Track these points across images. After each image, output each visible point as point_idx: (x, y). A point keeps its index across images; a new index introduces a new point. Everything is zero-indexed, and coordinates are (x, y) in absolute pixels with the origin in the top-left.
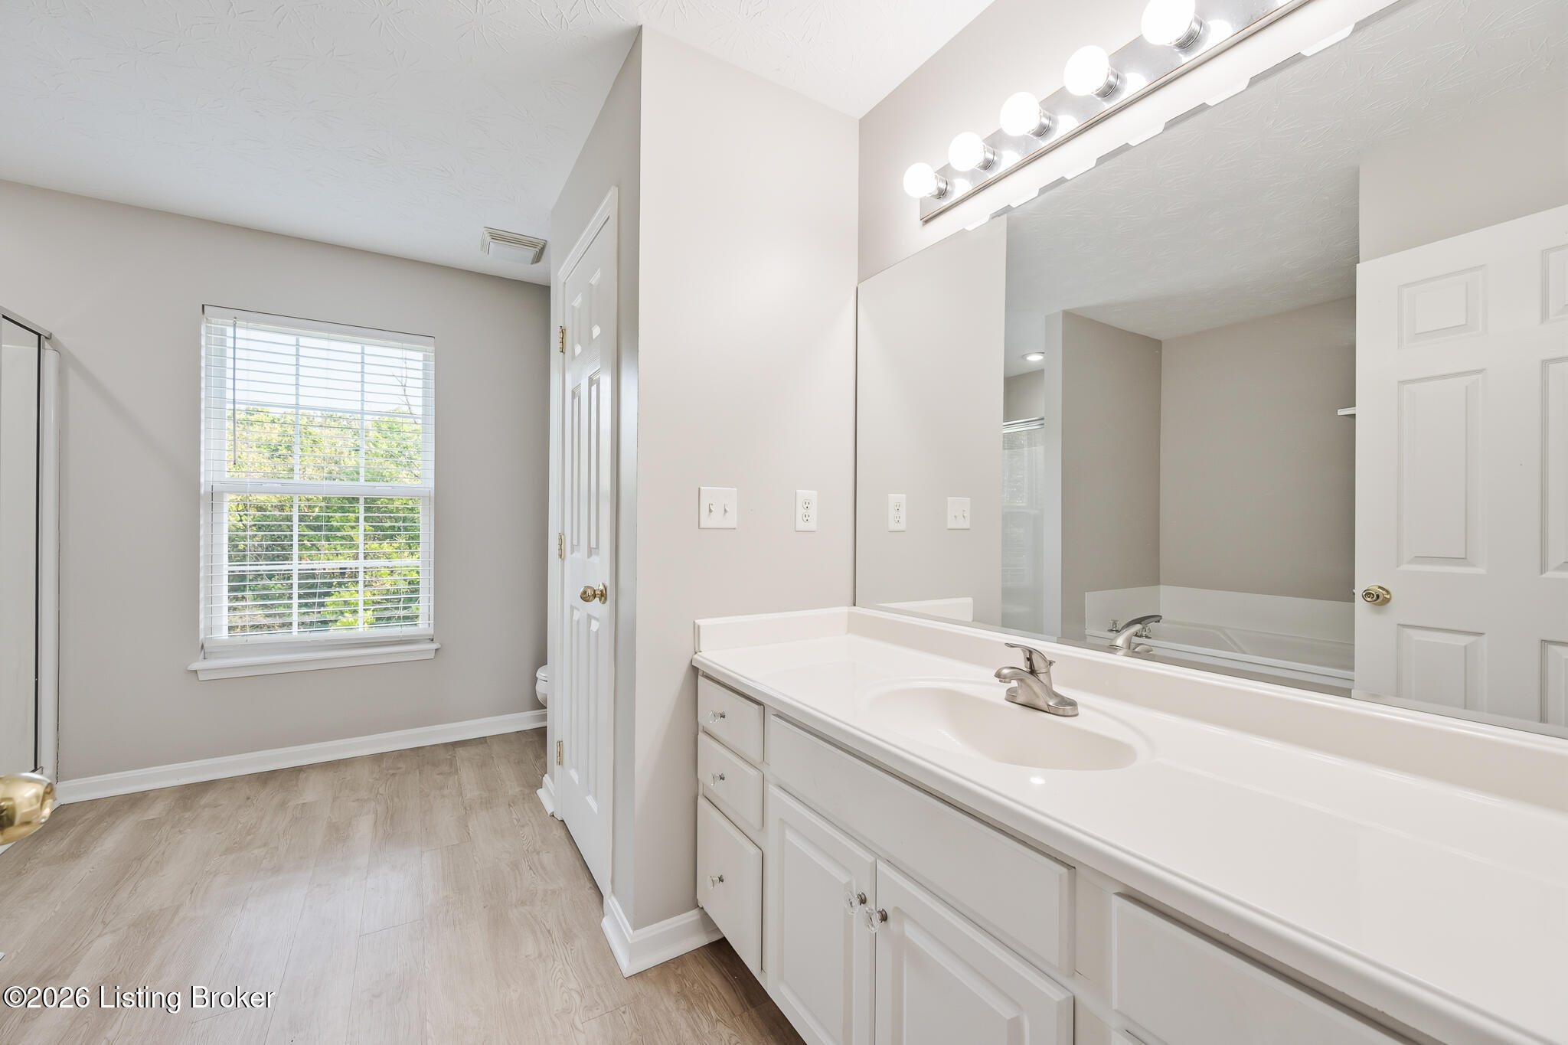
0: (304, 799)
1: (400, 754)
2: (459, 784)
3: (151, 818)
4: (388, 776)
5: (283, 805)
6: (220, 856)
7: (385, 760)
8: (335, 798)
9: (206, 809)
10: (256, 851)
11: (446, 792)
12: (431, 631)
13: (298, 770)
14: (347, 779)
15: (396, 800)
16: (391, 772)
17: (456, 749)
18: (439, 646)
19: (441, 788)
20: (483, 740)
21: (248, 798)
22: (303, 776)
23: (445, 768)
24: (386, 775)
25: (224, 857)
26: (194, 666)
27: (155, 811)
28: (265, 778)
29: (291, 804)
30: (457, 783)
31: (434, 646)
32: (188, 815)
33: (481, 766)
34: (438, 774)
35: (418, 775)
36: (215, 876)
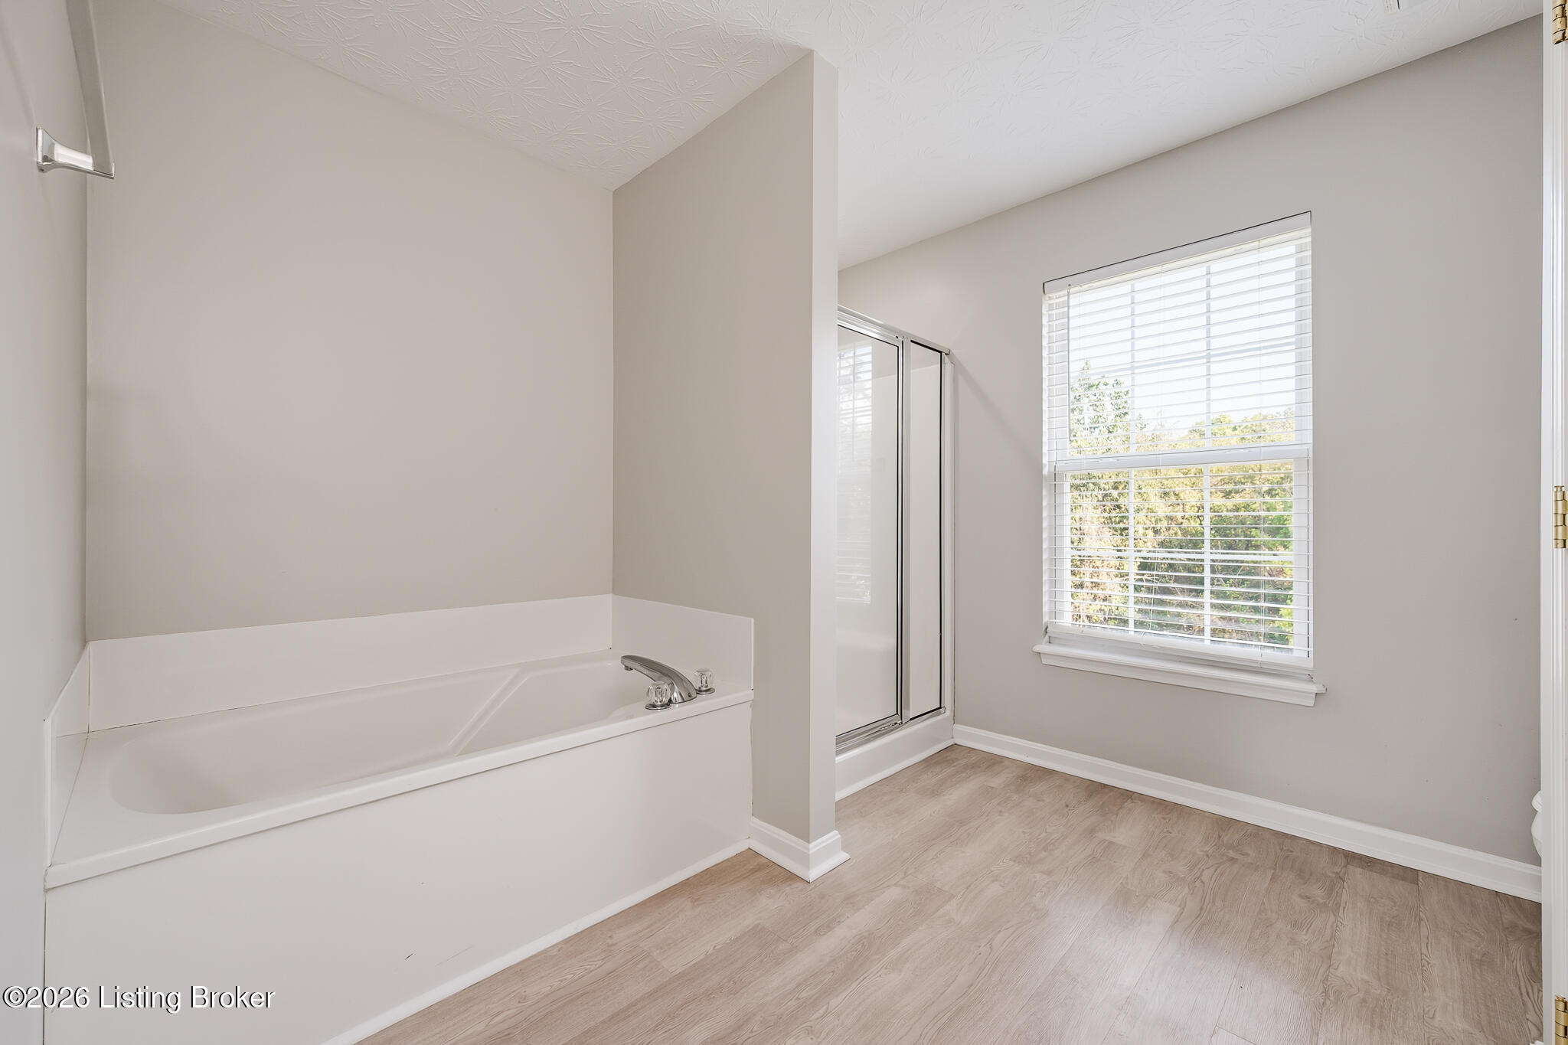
0: (1115, 837)
1: (1258, 833)
2: (1333, 937)
3: (992, 785)
4: (1225, 858)
5: (1091, 832)
6: (1010, 860)
7: (1231, 830)
8: (1145, 856)
9: (1031, 799)
10: (1038, 876)
11: (1303, 937)
12: (1310, 664)
13: (1128, 795)
14: (1173, 835)
15: (1219, 903)
16: (1231, 853)
17: (1350, 867)
18: (1323, 690)
19: (1296, 925)
20: (1410, 875)
21: (1067, 806)
22: (1129, 804)
23: (1318, 893)
24: (1223, 855)
25: (1012, 863)
26: (1038, 648)
27: (997, 781)
28: (1096, 789)
29: (1100, 835)
30: (1329, 932)
31: (1313, 688)
32: (1015, 797)
33: (1390, 924)
34: (1301, 896)
35: (1268, 881)
36: (993, 881)
